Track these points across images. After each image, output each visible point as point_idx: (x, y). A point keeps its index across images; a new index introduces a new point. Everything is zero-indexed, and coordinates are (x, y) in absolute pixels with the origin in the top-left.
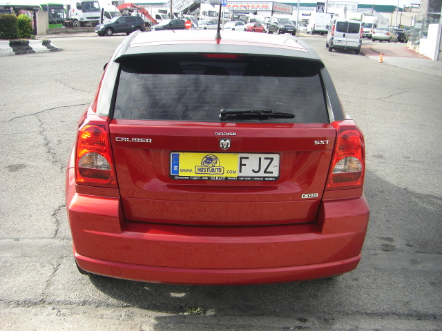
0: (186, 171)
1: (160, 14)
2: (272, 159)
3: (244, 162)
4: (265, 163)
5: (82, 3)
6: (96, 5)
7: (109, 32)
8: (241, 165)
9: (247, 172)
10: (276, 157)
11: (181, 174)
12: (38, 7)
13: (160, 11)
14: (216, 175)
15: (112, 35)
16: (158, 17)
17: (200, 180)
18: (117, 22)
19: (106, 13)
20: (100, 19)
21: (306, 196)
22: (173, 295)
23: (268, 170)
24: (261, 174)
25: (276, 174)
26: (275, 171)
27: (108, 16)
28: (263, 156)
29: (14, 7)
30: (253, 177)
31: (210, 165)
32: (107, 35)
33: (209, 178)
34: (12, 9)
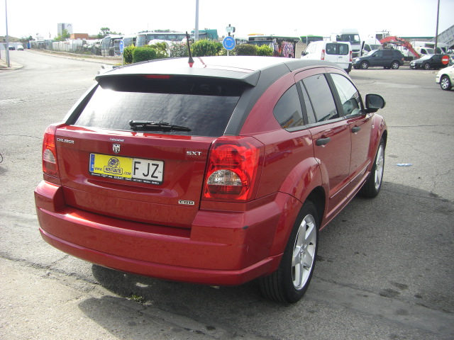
0: (98, 169)
1: (426, 49)
2: (158, 165)
3: (137, 165)
4: (152, 168)
5: (342, 36)
6: (356, 38)
7: (365, 66)
8: (135, 168)
9: (139, 175)
10: (161, 164)
11: (95, 171)
12: (298, 39)
13: (427, 45)
14: (118, 176)
15: (366, 69)
16: (423, 52)
17: (107, 178)
18: (373, 56)
19: (367, 46)
20: (359, 52)
21: (183, 202)
22: (138, 284)
23: (155, 175)
24: (149, 178)
25: (160, 179)
26: (159, 177)
27: (368, 49)
28: (151, 162)
29: (277, 38)
30: (143, 180)
31: (114, 166)
32: (363, 69)
33: (113, 176)
34: (275, 40)
